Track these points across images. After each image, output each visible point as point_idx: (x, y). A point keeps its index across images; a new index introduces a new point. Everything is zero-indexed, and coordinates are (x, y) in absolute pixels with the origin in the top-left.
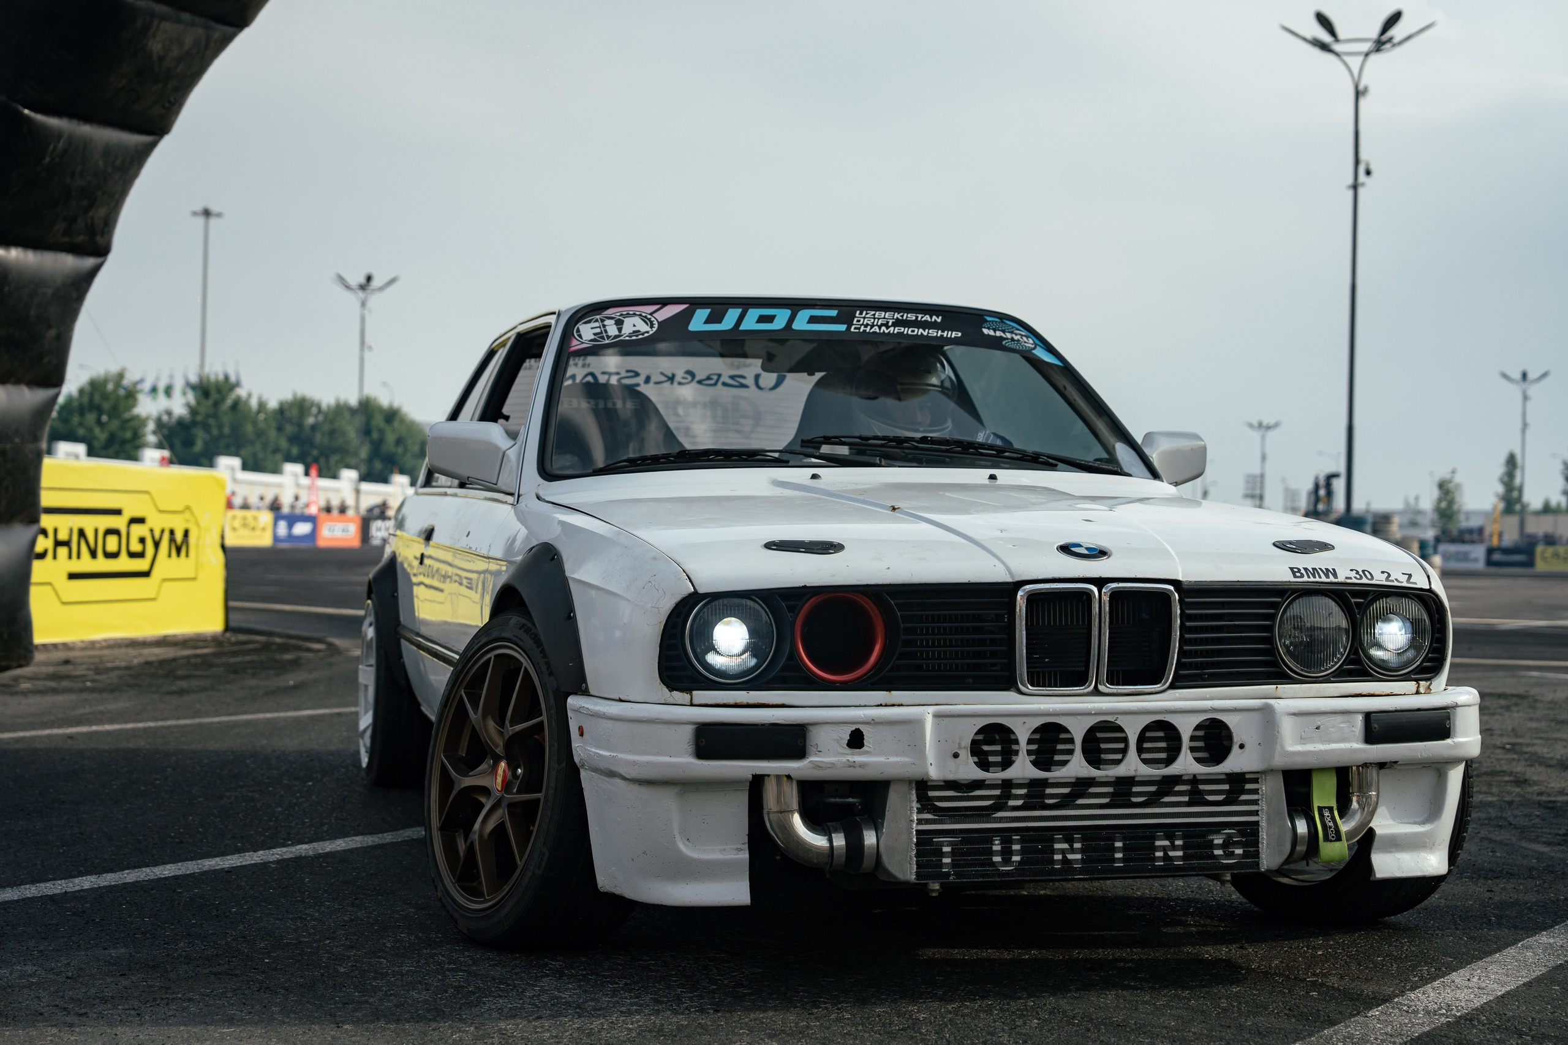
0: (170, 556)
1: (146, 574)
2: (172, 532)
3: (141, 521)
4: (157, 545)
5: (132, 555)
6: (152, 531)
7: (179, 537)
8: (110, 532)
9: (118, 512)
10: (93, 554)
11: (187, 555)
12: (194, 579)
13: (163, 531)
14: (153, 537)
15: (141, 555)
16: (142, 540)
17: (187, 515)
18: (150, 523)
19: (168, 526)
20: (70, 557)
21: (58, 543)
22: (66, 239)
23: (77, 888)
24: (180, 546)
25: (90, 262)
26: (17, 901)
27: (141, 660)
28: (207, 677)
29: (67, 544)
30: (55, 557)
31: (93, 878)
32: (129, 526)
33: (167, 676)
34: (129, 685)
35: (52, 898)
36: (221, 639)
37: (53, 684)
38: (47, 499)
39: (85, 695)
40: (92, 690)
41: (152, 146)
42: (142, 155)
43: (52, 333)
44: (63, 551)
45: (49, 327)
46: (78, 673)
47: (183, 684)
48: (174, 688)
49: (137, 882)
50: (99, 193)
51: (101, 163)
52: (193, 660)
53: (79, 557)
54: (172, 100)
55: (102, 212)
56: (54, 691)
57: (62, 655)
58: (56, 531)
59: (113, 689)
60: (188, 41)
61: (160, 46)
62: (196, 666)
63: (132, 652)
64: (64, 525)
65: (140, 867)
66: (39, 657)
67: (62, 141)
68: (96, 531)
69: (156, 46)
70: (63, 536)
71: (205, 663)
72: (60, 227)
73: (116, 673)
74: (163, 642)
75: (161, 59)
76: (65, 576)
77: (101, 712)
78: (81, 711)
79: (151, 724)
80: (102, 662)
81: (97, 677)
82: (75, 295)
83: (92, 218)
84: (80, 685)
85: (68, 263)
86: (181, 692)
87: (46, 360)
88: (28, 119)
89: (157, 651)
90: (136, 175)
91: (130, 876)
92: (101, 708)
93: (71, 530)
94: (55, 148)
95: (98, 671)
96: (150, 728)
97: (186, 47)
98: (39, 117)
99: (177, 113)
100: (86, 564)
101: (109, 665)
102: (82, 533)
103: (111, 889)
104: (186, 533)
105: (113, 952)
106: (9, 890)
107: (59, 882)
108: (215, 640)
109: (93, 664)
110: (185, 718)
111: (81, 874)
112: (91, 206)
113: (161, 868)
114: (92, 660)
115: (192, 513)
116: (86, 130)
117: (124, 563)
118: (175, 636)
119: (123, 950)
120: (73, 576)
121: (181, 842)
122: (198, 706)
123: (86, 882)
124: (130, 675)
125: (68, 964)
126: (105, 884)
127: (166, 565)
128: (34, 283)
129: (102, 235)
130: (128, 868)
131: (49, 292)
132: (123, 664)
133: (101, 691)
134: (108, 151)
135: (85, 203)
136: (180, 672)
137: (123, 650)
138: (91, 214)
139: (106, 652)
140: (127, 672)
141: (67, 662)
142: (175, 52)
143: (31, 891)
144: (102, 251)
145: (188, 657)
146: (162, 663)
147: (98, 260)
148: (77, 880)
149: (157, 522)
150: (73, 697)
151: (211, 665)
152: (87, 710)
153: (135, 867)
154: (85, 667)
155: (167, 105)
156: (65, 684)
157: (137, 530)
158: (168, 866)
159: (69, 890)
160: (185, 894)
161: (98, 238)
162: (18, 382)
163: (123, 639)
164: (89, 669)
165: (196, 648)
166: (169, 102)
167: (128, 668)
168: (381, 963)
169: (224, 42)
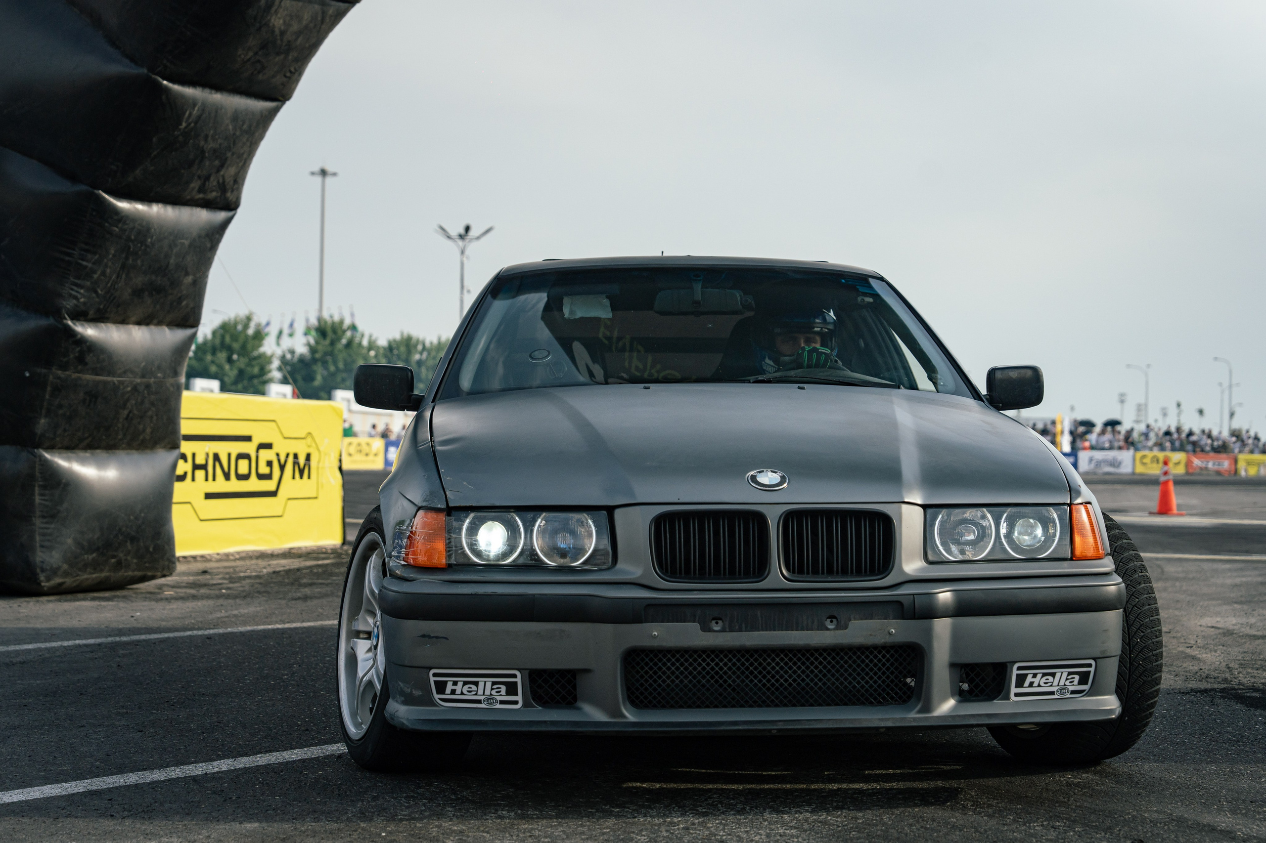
0: (294, 478)
1: (273, 494)
2: (296, 456)
3: (268, 446)
4: (282, 467)
5: (261, 477)
6: (278, 455)
7: (302, 460)
8: (241, 456)
9: (248, 439)
10: (227, 476)
11: (309, 477)
12: (316, 498)
13: (288, 455)
14: (279, 461)
15: (269, 477)
16: (270, 464)
17: (309, 440)
18: (276, 449)
19: (292, 452)
20: (207, 479)
21: (196, 467)
22: (201, 196)
23: (216, 770)
24: (303, 468)
25: (222, 215)
26: (164, 781)
27: (270, 570)
28: (327, 585)
29: (204, 467)
30: (193, 479)
31: (230, 761)
32: (257, 451)
33: (292, 584)
34: (259, 592)
35: (195, 779)
36: (339, 551)
37: (193, 591)
38: (186, 427)
39: (221, 601)
40: (227, 597)
41: (274, 112)
42: (266, 119)
43: (190, 279)
44: (200, 474)
45: (187, 274)
46: (215, 582)
47: (307, 591)
48: (299, 595)
49: (268, 765)
50: (229, 154)
51: (231, 127)
52: (315, 571)
53: (214, 479)
54: (292, 69)
55: (232, 171)
56: (194, 597)
57: (199, 566)
58: (194, 455)
59: (246, 596)
60: (306, 16)
61: (281, 21)
62: (318, 575)
63: (261, 563)
64: (201, 451)
65: (270, 751)
66: (180, 567)
67: (196, 108)
68: (229, 455)
69: (277, 22)
70: (200, 460)
71: (326, 572)
72: (195, 185)
73: (248, 581)
74: (289, 554)
75: (282, 33)
76: (203, 496)
77: (235, 616)
78: (218, 615)
79: (280, 626)
80: (235, 572)
81: (231, 585)
82: (209, 245)
83: (223, 177)
84: (217, 592)
85: (202, 216)
86: (305, 598)
87: (184, 303)
88: (167, 90)
89: (283, 562)
90: (261, 137)
91: (262, 760)
92: (235, 612)
93: (207, 455)
94: (190, 114)
95: (232, 580)
96: (278, 629)
97: (304, 22)
98: (176, 87)
99: (297, 81)
100: (221, 485)
101: (242, 574)
102: (216, 457)
103: (246, 771)
104: (308, 457)
105: (249, 826)
106: (157, 771)
107: (200, 764)
108: (335, 552)
109: (227, 573)
110: (309, 621)
111: (220, 758)
112: (222, 166)
113: (289, 752)
114: (228, 570)
115: (313, 438)
116: (217, 97)
117: (254, 484)
118: (299, 548)
119: (256, 825)
120: (209, 496)
121: (307, 730)
122: (320, 610)
123: (224, 765)
124: (261, 584)
125: (209, 837)
126: (241, 766)
127: (291, 486)
128: (175, 234)
129: (232, 191)
130: (261, 753)
131: (187, 243)
132: (254, 574)
133: (235, 597)
134: (236, 116)
135: (217, 163)
136: (304, 581)
137: (254, 562)
138: (222, 173)
139: (239, 563)
140: (258, 581)
141: (205, 572)
142: (295, 27)
143: (176, 772)
144: (232, 206)
145: (310, 567)
146: (288, 572)
147: (230, 214)
148: (215, 763)
149: (282, 447)
150: (211, 602)
151: (332, 574)
152: (223, 614)
153: (266, 752)
154: (221, 576)
155: (288, 74)
156: (203, 591)
157: (265, 455)
158: (296, 751)
159: (209, 771)
160: (310, 775)
161: (229, 194)
162: (160, 323)
163: (254, 551)
164: (224, 578)
165: (317, 559)
166: (291, 72)
167: (257, 577)
168: (484, 837)
169: (339, 16)
